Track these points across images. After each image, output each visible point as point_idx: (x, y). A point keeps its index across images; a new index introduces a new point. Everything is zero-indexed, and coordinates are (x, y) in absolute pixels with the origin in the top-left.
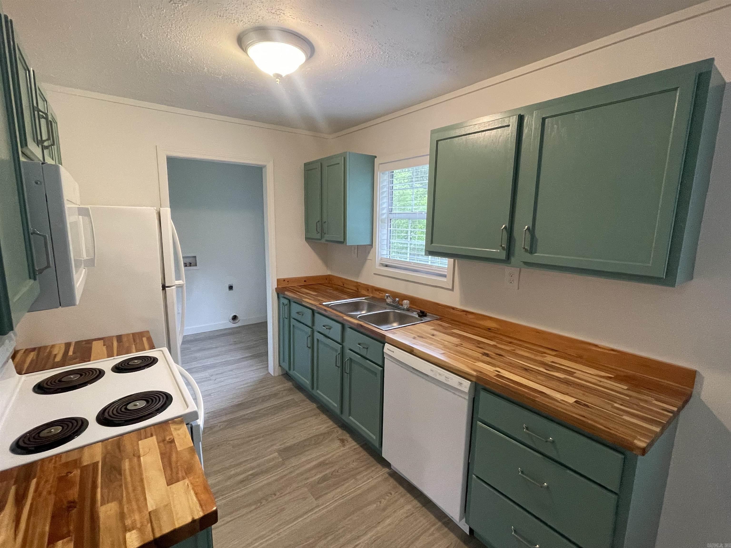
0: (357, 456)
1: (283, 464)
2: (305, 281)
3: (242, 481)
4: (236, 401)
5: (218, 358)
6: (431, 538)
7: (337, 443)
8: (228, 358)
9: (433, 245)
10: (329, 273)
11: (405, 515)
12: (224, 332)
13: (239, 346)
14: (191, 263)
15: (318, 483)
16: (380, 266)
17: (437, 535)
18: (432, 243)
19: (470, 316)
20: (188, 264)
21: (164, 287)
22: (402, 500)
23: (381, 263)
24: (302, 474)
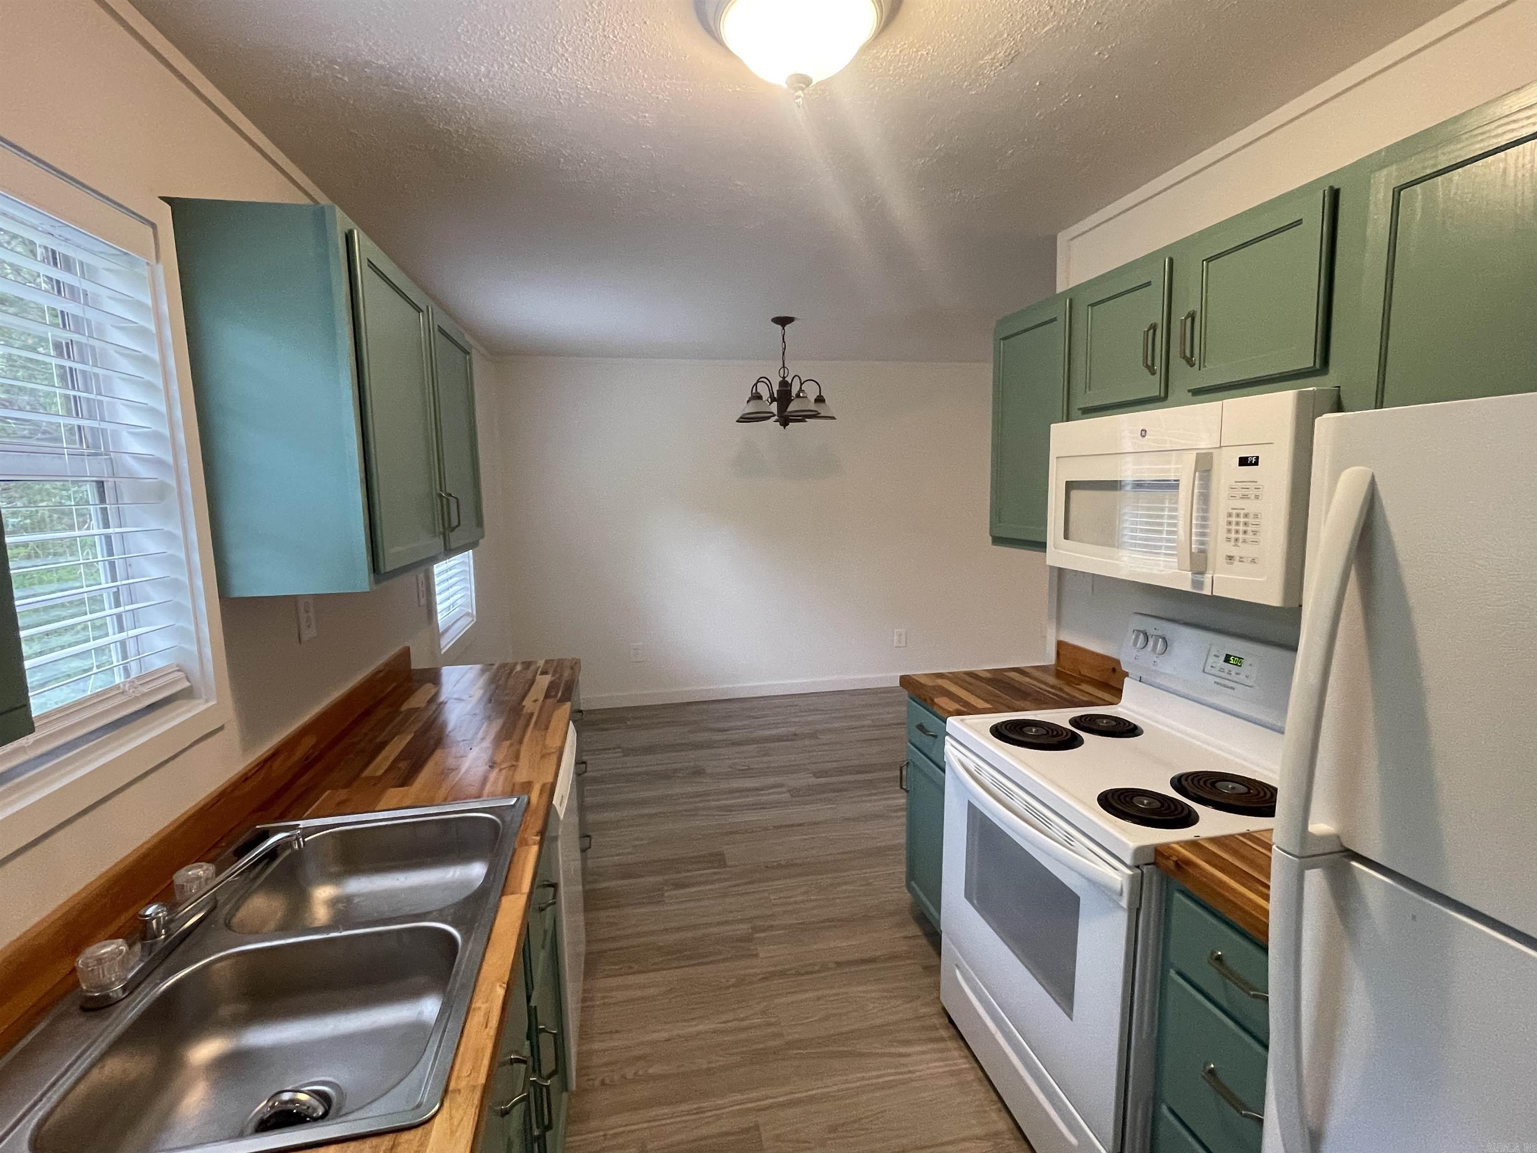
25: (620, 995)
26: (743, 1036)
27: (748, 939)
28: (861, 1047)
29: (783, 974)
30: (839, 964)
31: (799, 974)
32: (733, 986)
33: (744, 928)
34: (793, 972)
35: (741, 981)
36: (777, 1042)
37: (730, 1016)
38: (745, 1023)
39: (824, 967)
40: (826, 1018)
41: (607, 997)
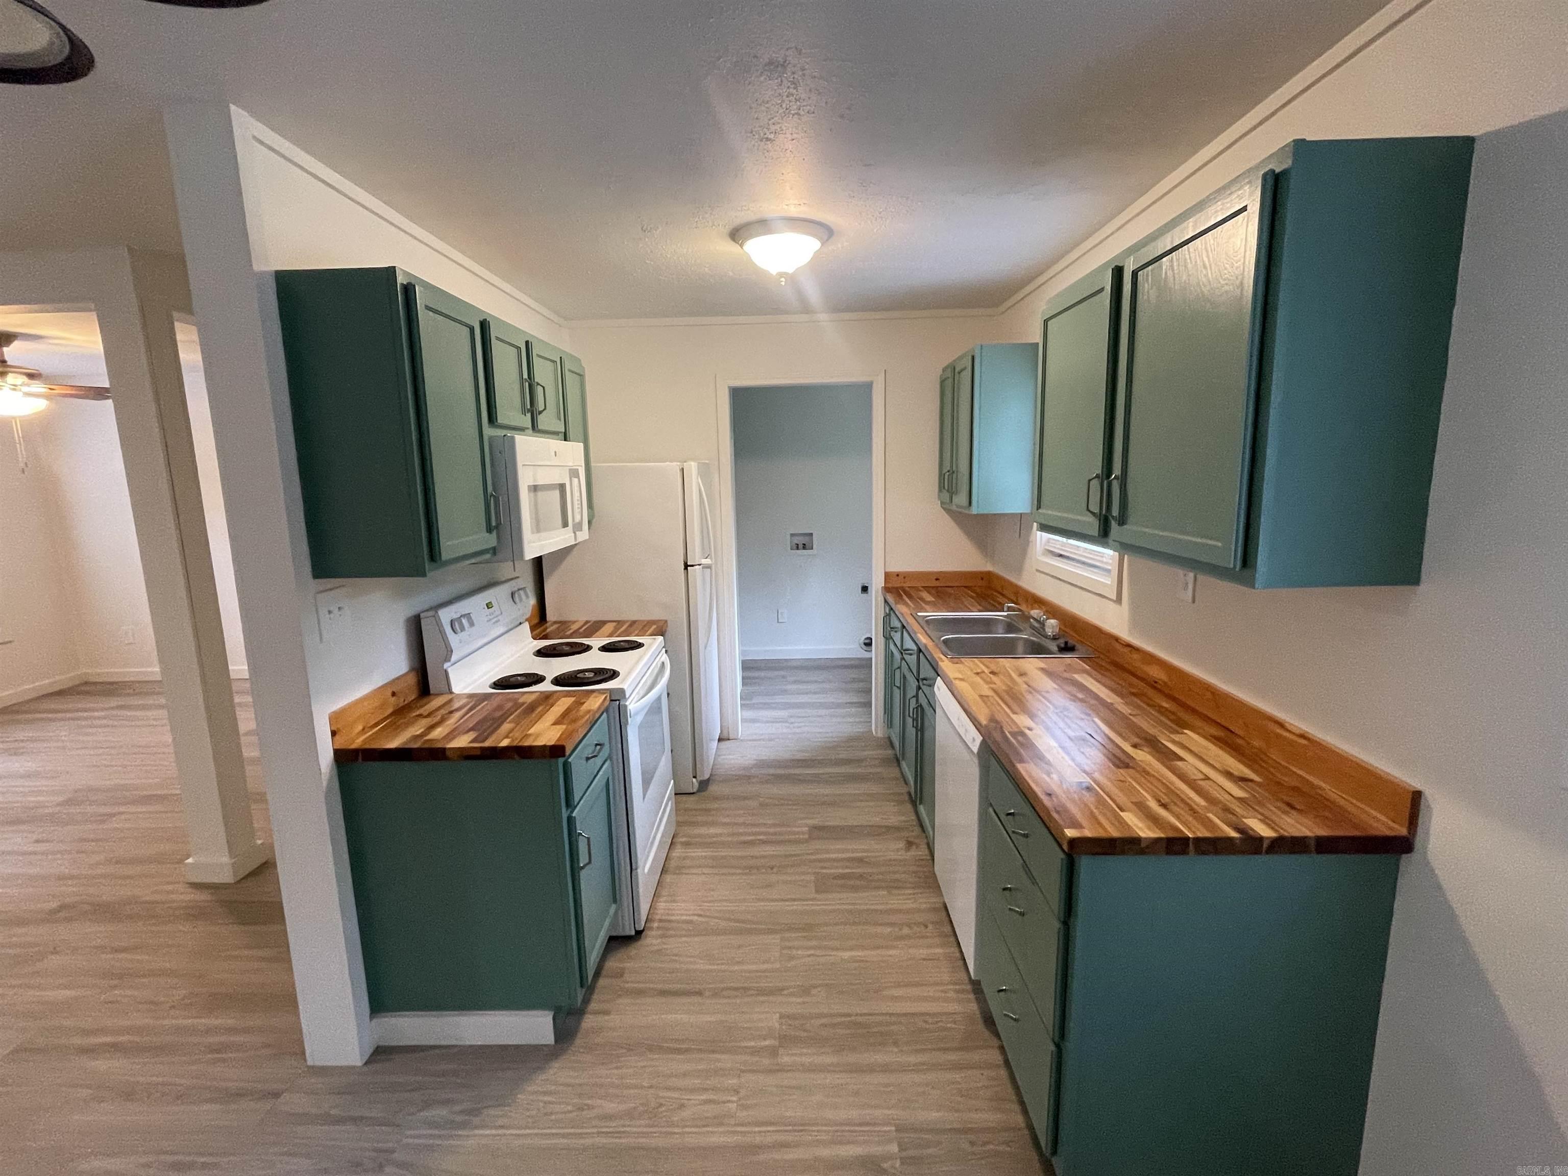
0: (914, 868)
1: (807, 841)
2: (937, 579)
3: (745, 843)
4: (799, 756)
5: (817, 696)
6: (940, 994)
7: (901, 845)
8: (830, 698)
9: (1040, 511)
10: (989, 568)
11: (923, 956)
12: (847, 663)
13: (856, 686)
14: (804, 544)
15: (834, 878)
16: (1043, 554)
17: (951, 994)
18: (1039, 507)
19: (1136, 656)
20: (801, 546)
21: (686, 566)
22: (937, 940)
23: (1046, 549)
24: (820, 861)
25: (930, 992)
26: (814, 943)
27: (785, 1040)
28: (723, 924)
29: (762, 992)
30: (699, 993)
31: (745, 989)
32: (815, 987)
33: (785, 1059)
34: (752, 992)
35: (806, 991)
36: (787, 935)
37: (822, 960)
38: (812, 952)
39: (716, 994)
40: (739, 947)
41: (942, 991)
